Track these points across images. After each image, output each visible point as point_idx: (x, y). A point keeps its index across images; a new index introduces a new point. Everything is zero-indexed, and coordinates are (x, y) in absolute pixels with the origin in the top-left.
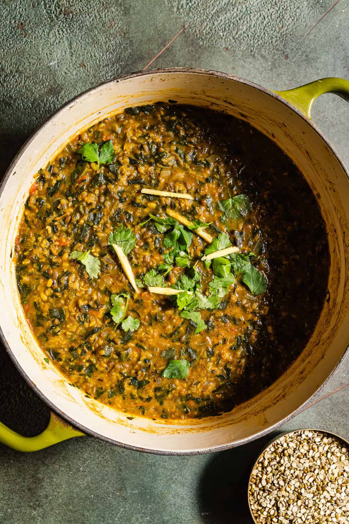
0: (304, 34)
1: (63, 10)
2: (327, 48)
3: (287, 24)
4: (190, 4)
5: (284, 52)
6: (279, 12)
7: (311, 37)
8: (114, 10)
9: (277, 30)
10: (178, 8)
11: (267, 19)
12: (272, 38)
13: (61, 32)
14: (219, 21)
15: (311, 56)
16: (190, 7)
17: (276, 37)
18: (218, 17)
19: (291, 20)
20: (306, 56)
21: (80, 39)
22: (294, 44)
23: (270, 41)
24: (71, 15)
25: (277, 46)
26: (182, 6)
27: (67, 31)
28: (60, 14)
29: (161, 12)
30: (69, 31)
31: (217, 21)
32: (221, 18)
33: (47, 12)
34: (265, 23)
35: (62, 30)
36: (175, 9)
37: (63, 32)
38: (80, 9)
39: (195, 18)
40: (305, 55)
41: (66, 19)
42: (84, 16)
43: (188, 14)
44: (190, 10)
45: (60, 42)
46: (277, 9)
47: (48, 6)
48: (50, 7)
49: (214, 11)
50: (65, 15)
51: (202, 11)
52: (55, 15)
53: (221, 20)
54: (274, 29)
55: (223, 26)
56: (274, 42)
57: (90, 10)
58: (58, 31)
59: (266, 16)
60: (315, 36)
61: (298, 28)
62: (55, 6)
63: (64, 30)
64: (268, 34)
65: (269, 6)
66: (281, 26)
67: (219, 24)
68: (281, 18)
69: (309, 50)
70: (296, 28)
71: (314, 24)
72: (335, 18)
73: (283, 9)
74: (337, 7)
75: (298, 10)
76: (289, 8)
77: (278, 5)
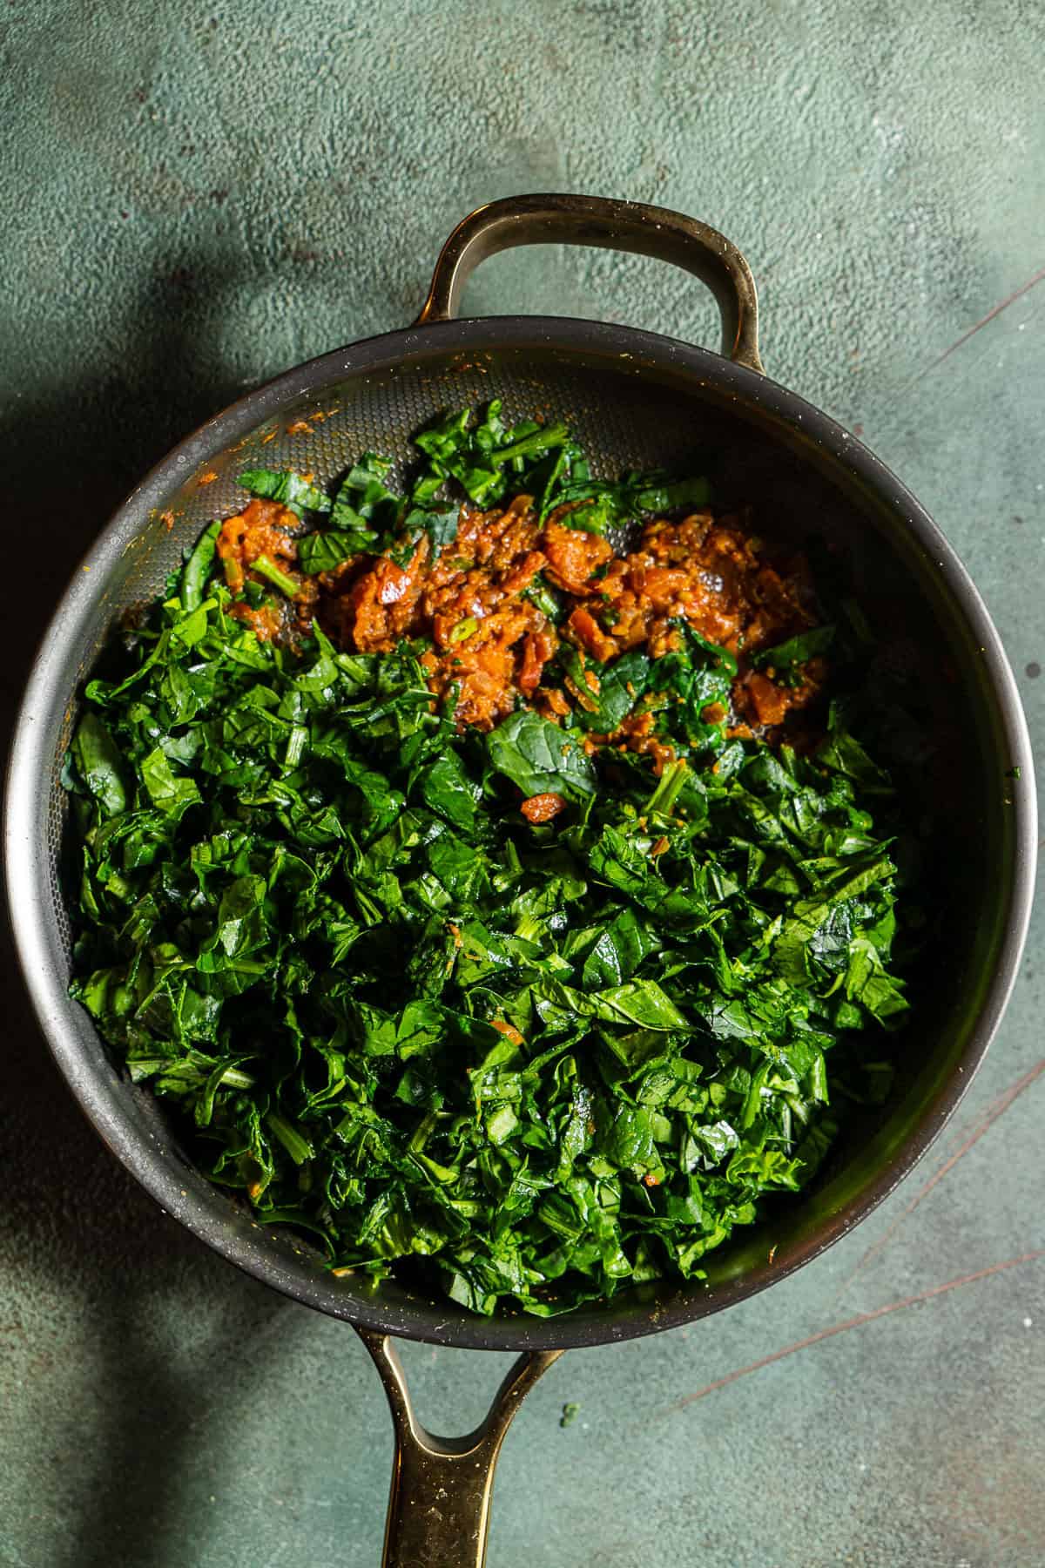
0: (910, 375)
1: (293, 247)
2: (968, 418)
3: (870, 345)
4: (622, 267)
5: (850, 418)
6: (851, 312)
7: (929, 385)
8: (422, 261)
9: (842, 357)
10: (589, 274)
11: (816, 328)
12: (825, 377)
13: (280, 304)
14: (692, 319)
15: (920, 434)
16: (621, 275)
17: (837, 376)
18: (692, 307)
19: (879, 335)
20: (910, 433)
21: (326, 325)
22: (881, 399)
23: (820, 385)
24: (312, 263)
25: (835, 398)
26: (600, 271)
27: (295, 302)
28: (284, 257)
29: (545, 278)
30: (301, 304)
31: (688, 317)
32: (696, 311)
33: (253, 251)
34: (811, 335)
35: (284, 300)
36: (581, 277)
37: (287, 304)
38: (335, 252)
39: (631, 305)
40: (906, 429)
41: (298, 272)
42: (344, 268)
43: (614, 292)
44: (619, 283)
45: (273, 328)
46: (848, 303)
47: (255, 234)
48: (260, 236)
49: (682, 291)
50: (295, 261)
51: (650, 289)
52: (272, 260)
53: (698, 317)
54: (832, 354)
55: (701, 333)
56: (828, 387)
57: (361, 257)
58: (274, 300)
59: (816, 319)
60: (939, 384)
61: (896, 359)
62: (275, 236)
63: (290, 299)
64: (816, 366)
65: (829, 293)
66: (851, 348)
67: (690, 326)
68: (854, 327)
69: (917, 418)
70: (891, 357)
71: (940, 354)
72: (996, 342)
73: (863, 304)
74: (1005, 314)
75: (903, 313)
76: (879, 305)
77: (852, 294)
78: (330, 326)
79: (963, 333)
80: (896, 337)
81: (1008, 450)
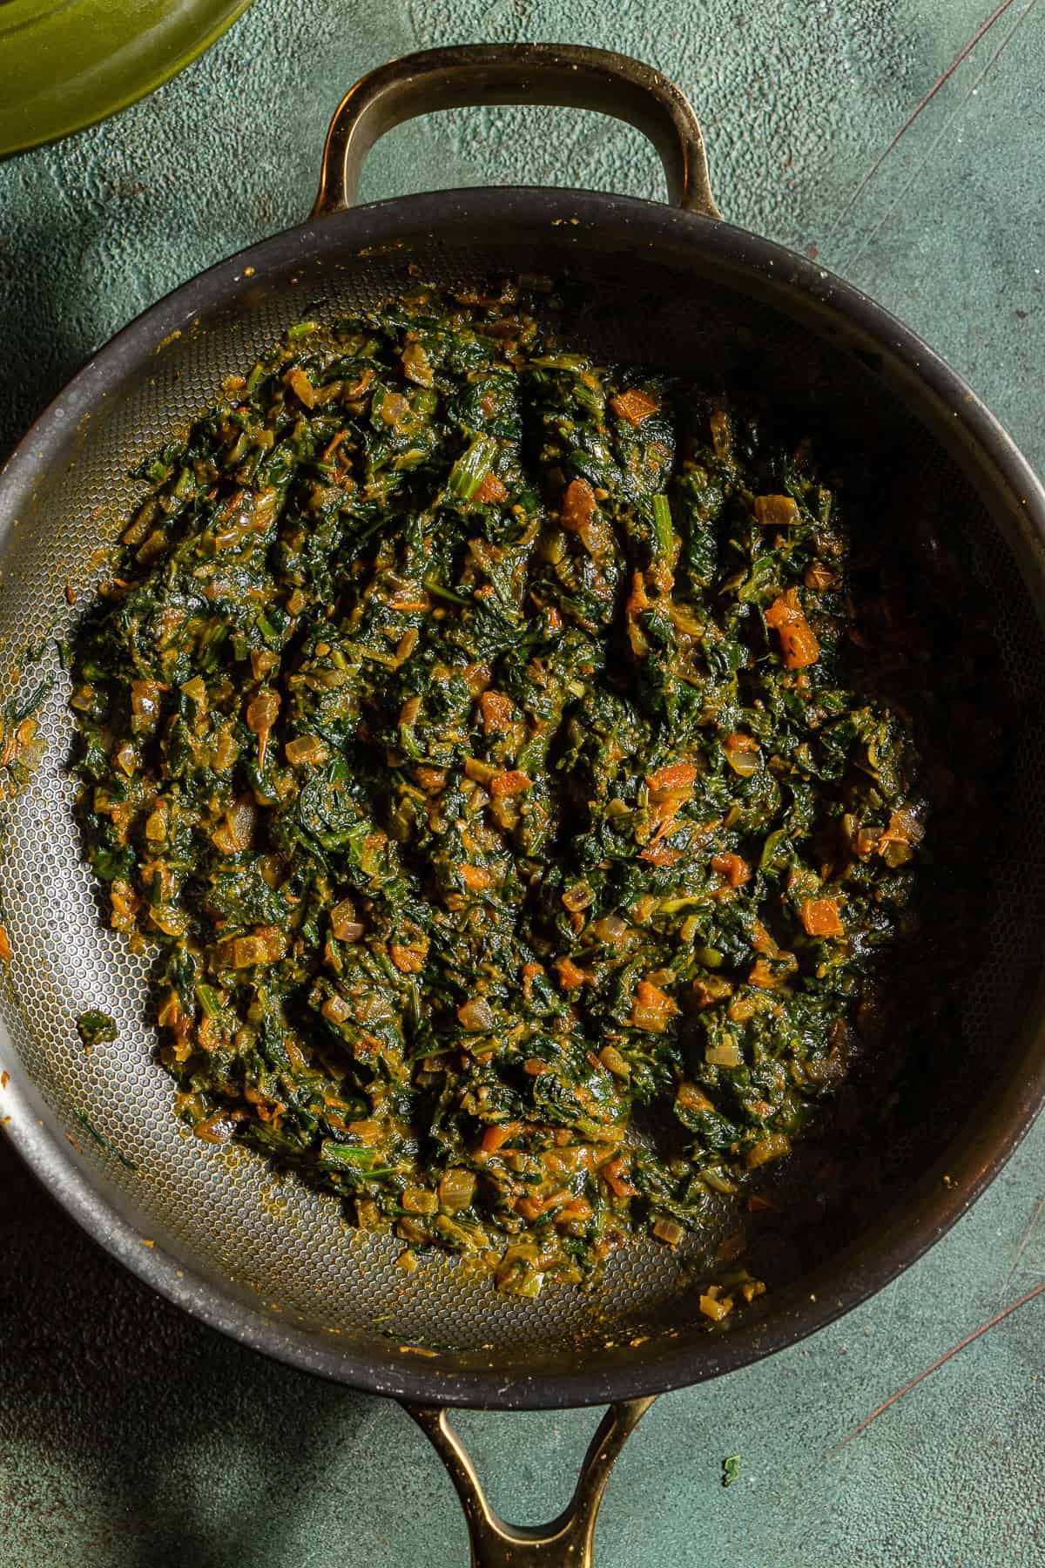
0: (858, 175)
1: (116, 183)
2: (936, 211)
3: (804, 151)
4: (499, 124)
5: (801, 238)
6: (775, 118)
7: (883, 181)
8: (268, 167)
9: (775, 172)
10: (463, 140)
11: (738, 145)
12: (761, 198)
13: (115, 252)
14: (593, 166)
15: (885, 240)
16: (500, 133)
17: (774, 195)
18: (590, 153)
19: (813, 138)
20: (873, 242)
21: (173, 264)
22: (831, 210)
23: (756, 209)
24: (141, 196)
25: (778, 220)
26: (475, 133)
27: (132, 245)
28: (109, 196)
29: (414, 156)
30: (139, 246)
31: (588, 165)
32: (596, 155)
33: (71, 198)
34: (734, 154)
35: (119, 245)
36: (455, 145)
37: (123, 250)
38: (166, 178)
39: (519, 165)
40: (867, 238)
41: (128, 210)
42: (180, 194)
43: (496, 155)
44: (500, 142)
45: (114, 280)
46: (768, 109)
47: (69, 177)
48: (76, 179)
49: (574, 137)
50: (122, 199)
51: (537, 142)
52: (94, 203)
53: (599, 161)
54: (763, 170)
55: (607, 179)
56: (767, 210)
57: (197, 178)
58: (107, 248)
59: (735, 135)
60: (894, 178)
61: (838, 161)
62: (92, 175)
63: (125, 243)
64: (747, 188)
65: (743, 102)
66: (784, 159)
67: (592, 175)
68: (782, 134)
69: (879, 223)
70: (831, 160)
71: (888, 143)
72: (950, 117)
73: (785, 106)
74: (952, 82)
75: (834, 106)
76: (805, 103)
77: (771, 97)
78: (179, 265)
79: (911, 113)
80: (833, 136)
81: (990, 237)
